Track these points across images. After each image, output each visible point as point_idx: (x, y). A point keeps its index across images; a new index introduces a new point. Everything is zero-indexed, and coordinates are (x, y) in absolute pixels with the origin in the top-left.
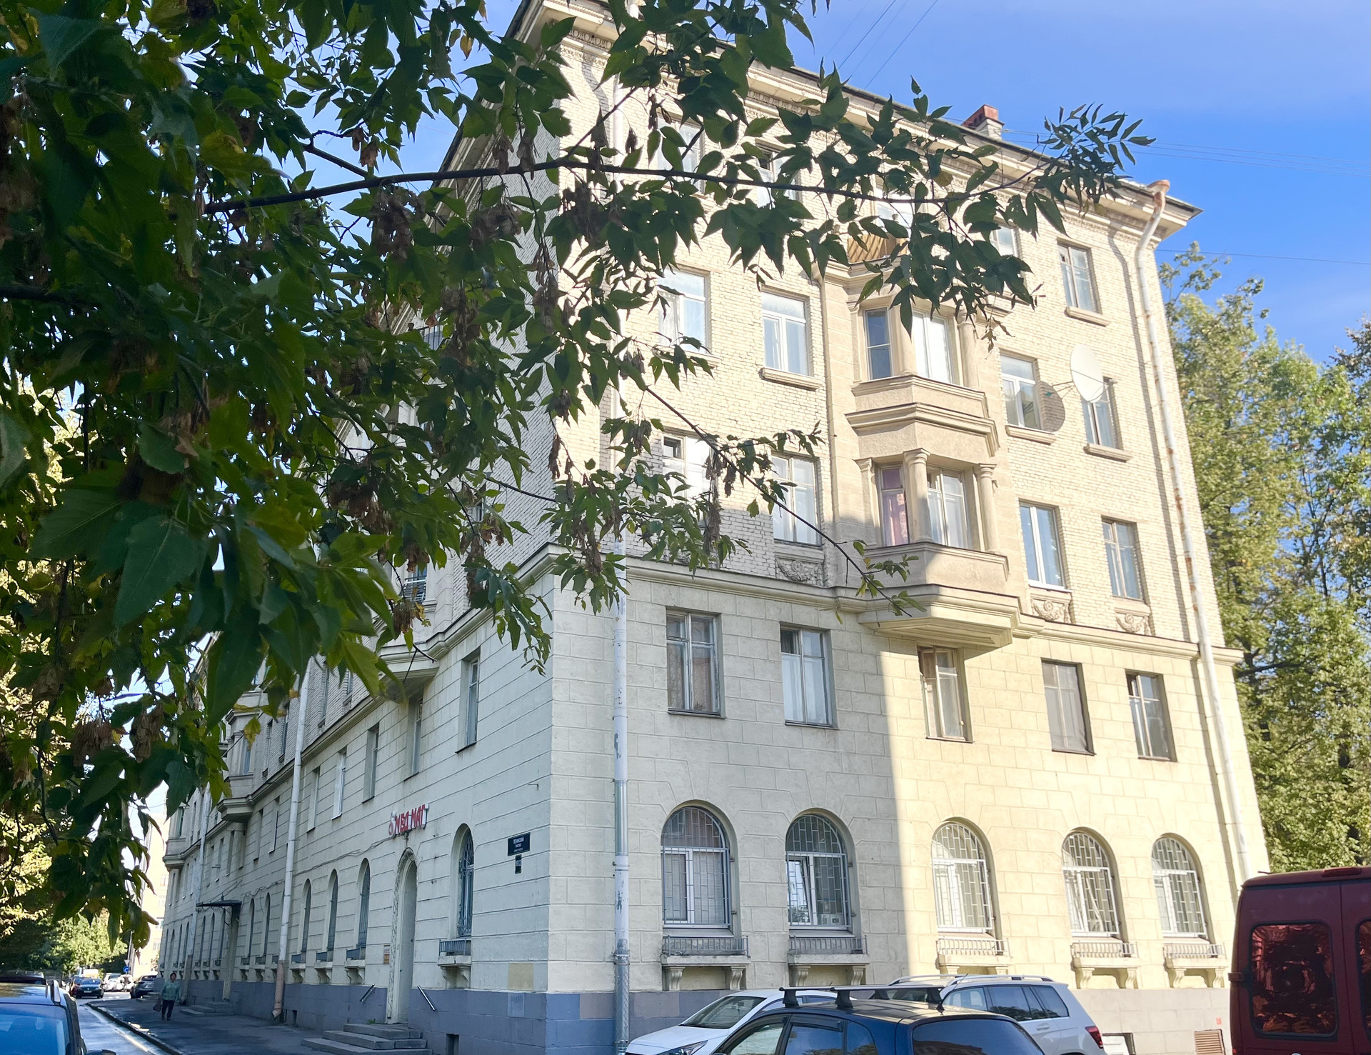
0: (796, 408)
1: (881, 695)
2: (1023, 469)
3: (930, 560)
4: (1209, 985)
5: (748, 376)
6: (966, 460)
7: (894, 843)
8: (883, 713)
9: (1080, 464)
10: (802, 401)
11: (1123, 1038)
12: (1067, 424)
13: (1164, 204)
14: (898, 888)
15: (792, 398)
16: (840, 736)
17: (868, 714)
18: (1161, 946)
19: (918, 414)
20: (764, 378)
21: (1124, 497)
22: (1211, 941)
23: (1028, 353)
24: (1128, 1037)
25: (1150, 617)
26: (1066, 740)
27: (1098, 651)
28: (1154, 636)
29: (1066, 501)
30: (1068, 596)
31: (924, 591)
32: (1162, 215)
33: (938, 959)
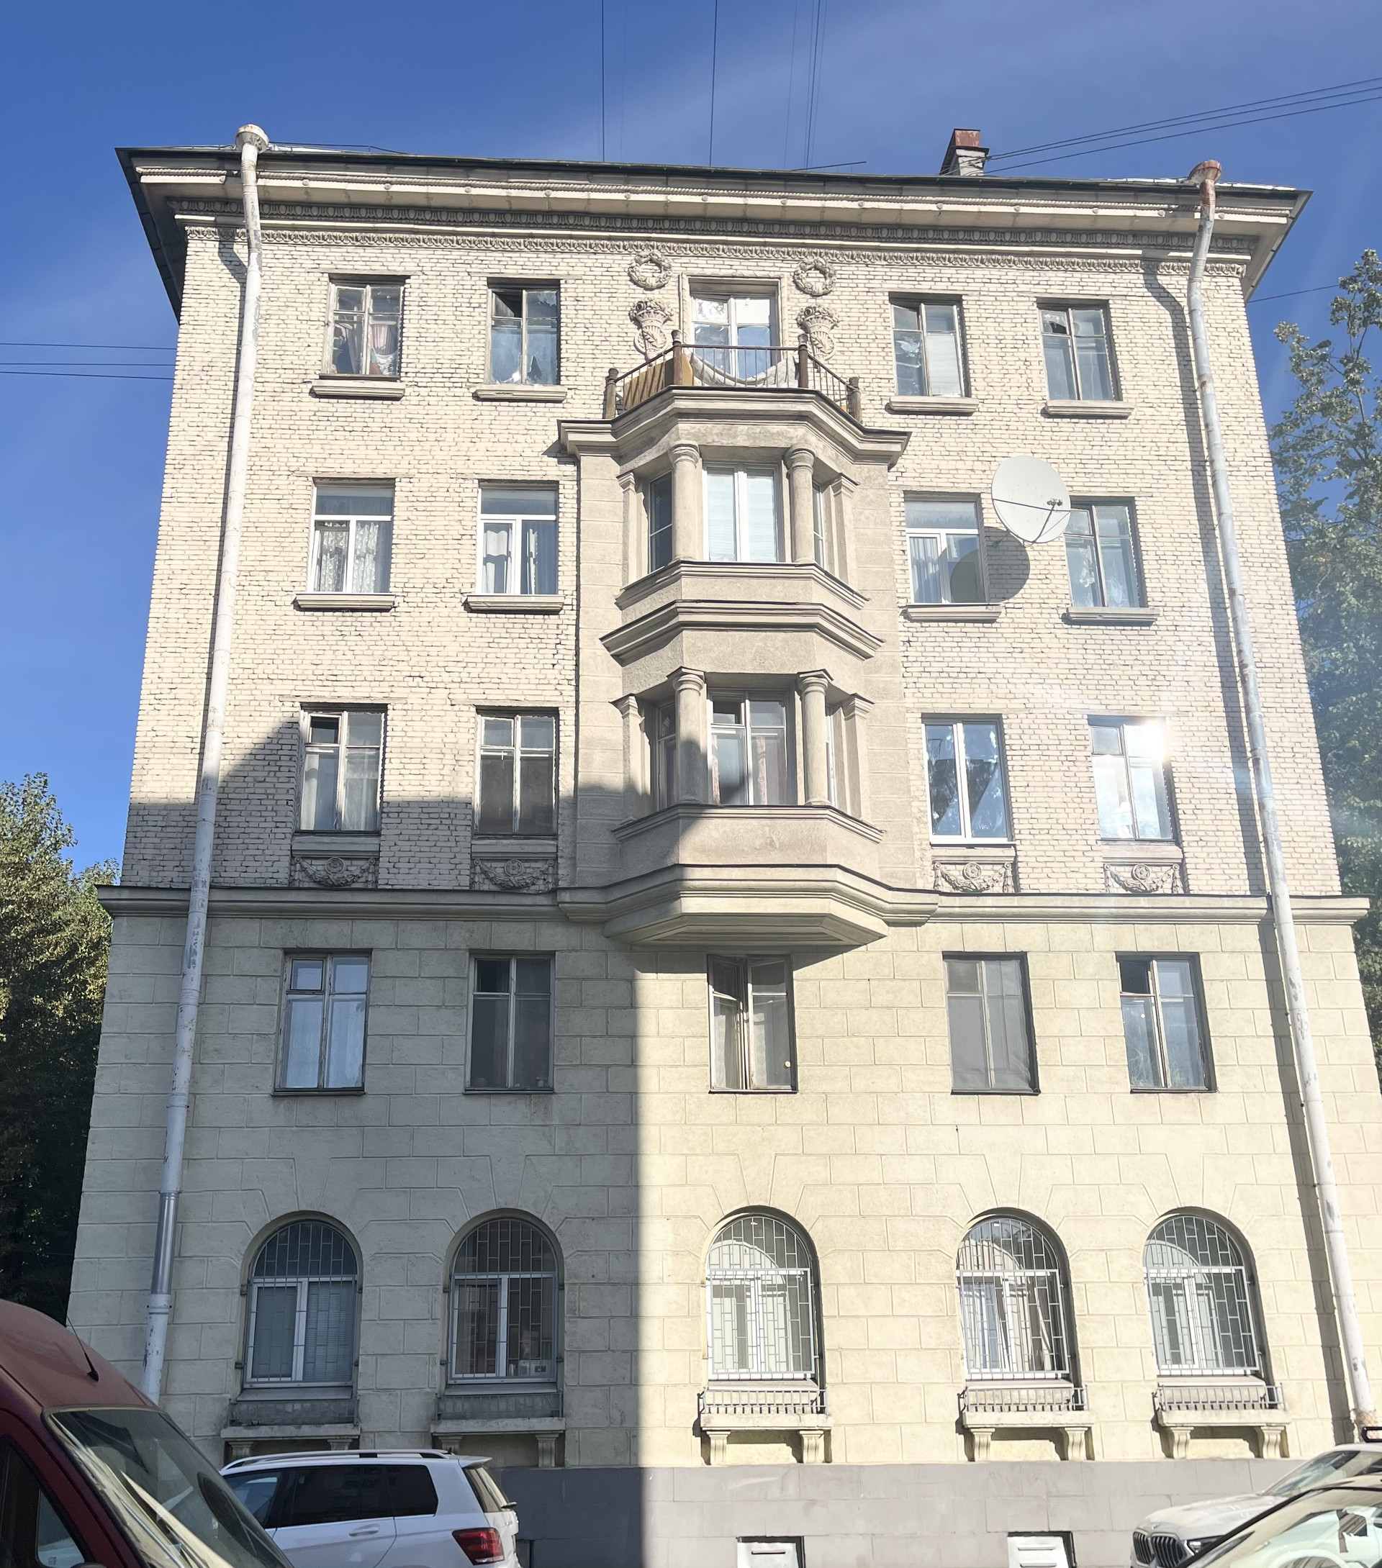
0: (522, 643)
1: (631, 1038)
2: (936, 667)
3: (686, 828)
4: (1258, 1452)
5: (445, 612)
6: (774, 671)
7: (632, 1251)
8: (633, 1063)
9: (1054, 644)
10: (533, 633)
11: (1060, 1540)
12: (1031, 588)
13: (1212, 198)
14: (633, 1317)
15: (517, 630)
16: (556, 1103)
17: (609, 1066)
18: (1149, 1392)
19: (682, 618)
20: (472, 611)
21: (1142, 681)
22: (1269, 1380)
23: (963, 488)
24: (1067, 1537)
25: (1182, 865)
26: (992, 1074)
27: (1060, 931)
28: (1187, 894)
29: (1016, 704)
30: (1011, 852)
31: (667, 877)
32: (1214, 216)
33: (698, 1420)
